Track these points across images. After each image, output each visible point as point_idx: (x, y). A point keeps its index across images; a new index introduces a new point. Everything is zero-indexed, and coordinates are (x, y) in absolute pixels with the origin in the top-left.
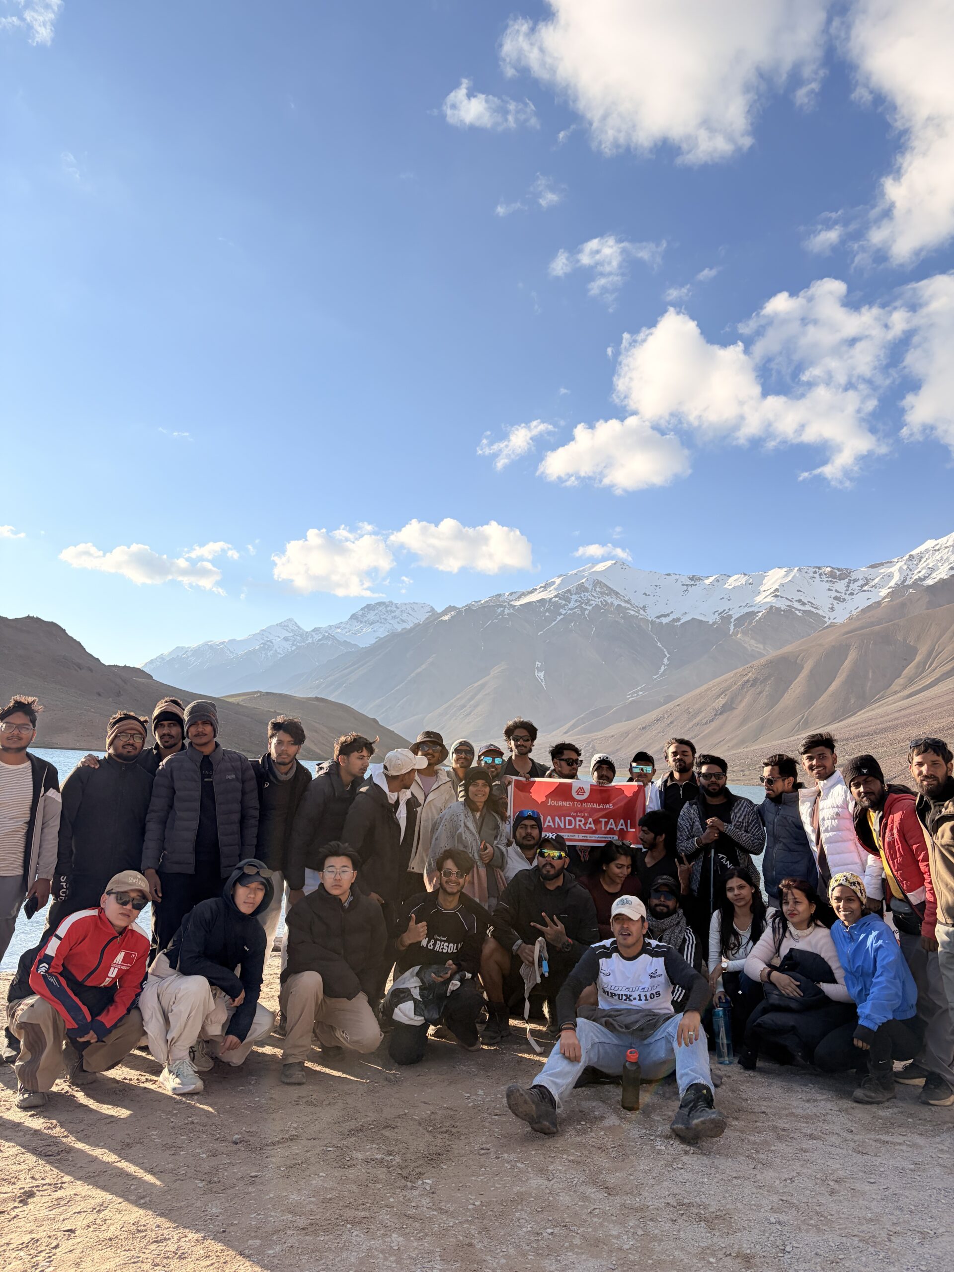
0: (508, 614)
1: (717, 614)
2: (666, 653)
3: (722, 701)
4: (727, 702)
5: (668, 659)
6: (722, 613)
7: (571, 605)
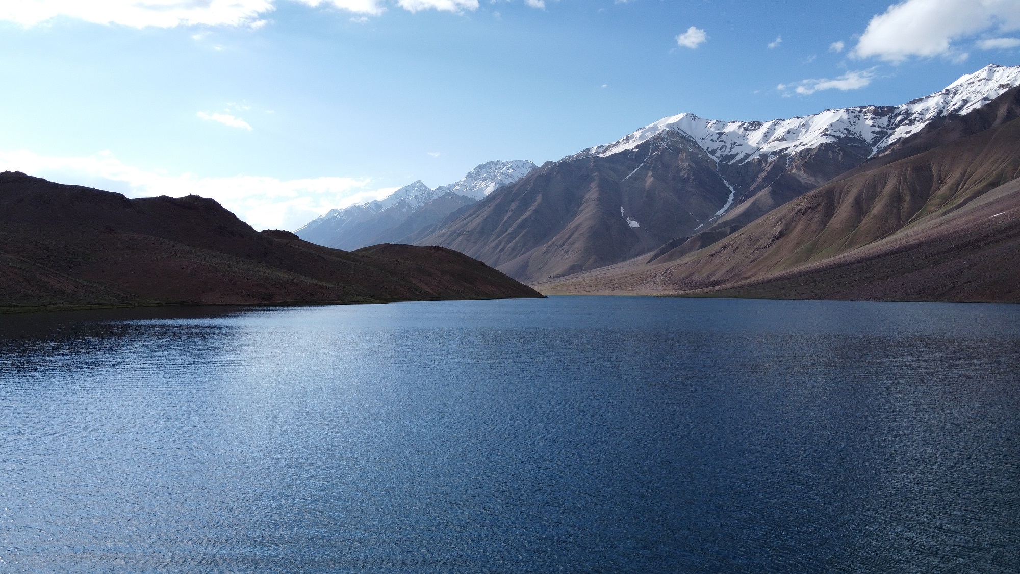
0: (597, 165)
1: (774, 153)
2: (732, 190)
3: (779, 228)
4: (782, 229)
5: (734, 195)
7: (650, 154)
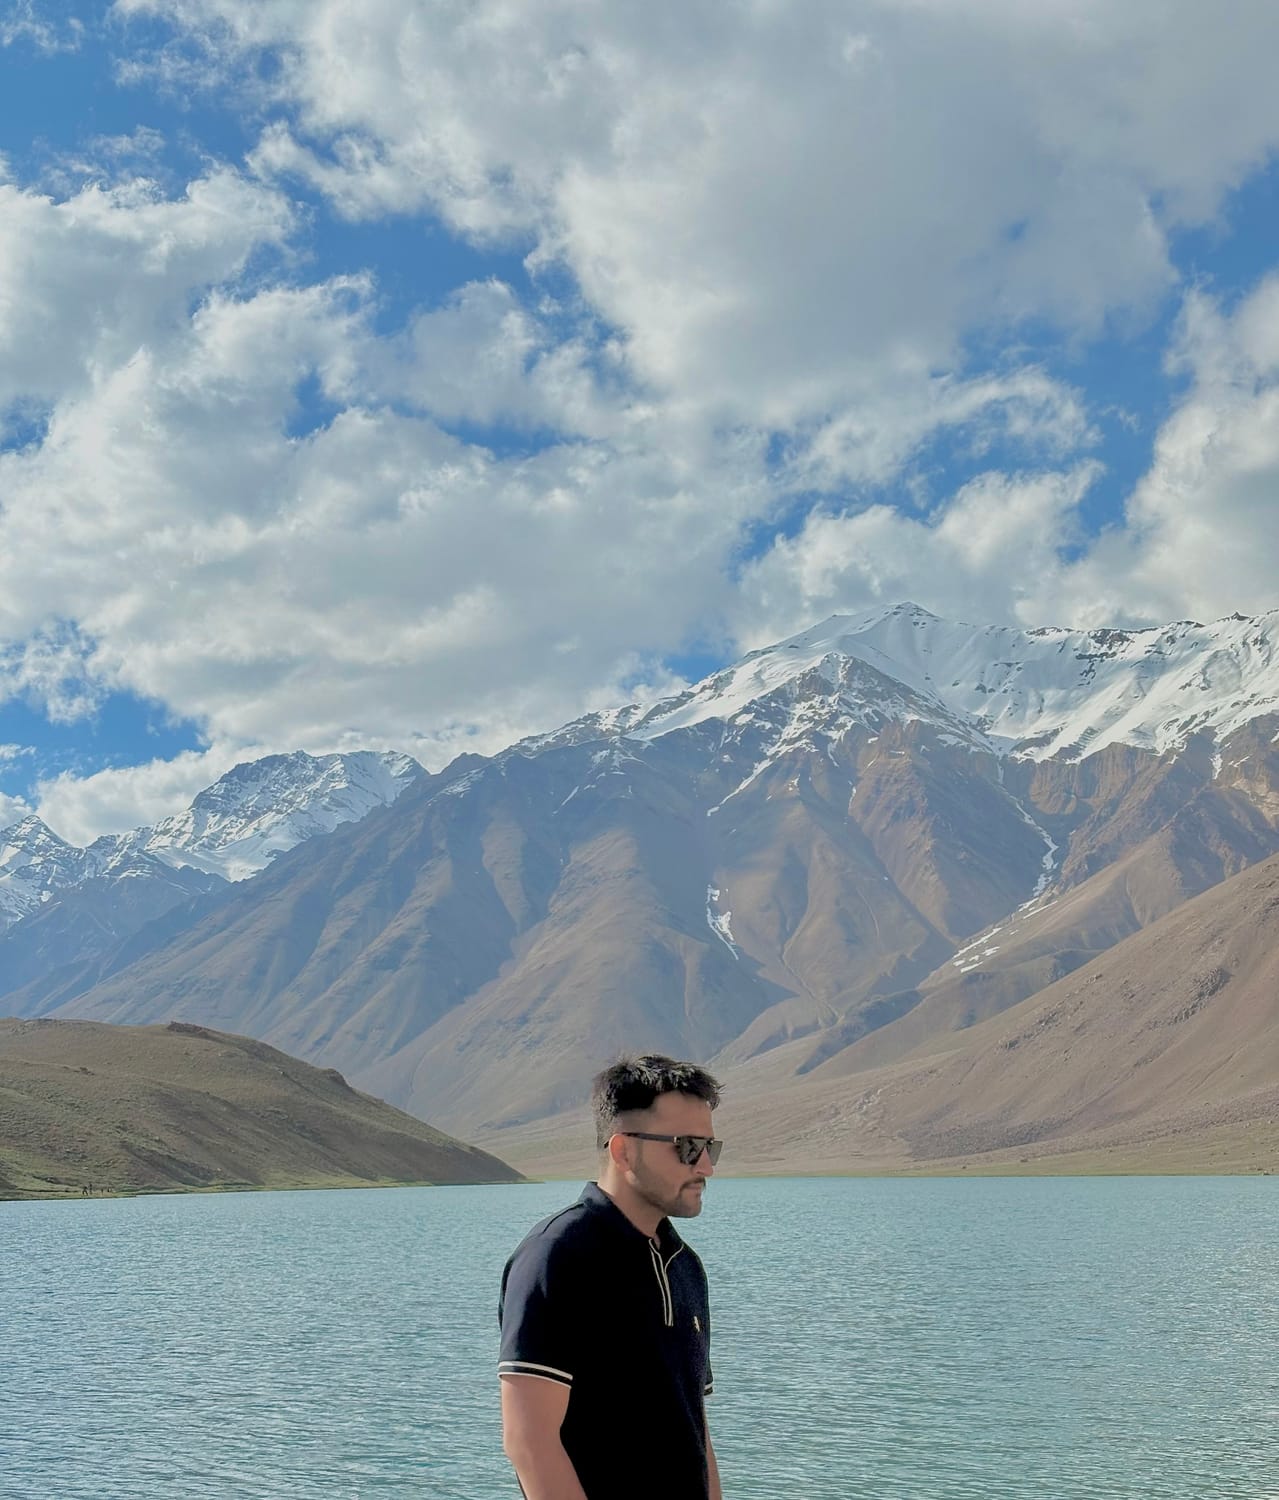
0: (624, 766)
1: (1174, 728)
2: (1049, 842)
3: (1214, 957)
5: (1053, 856)
6: (1187, 724)
7: (789, 732)
